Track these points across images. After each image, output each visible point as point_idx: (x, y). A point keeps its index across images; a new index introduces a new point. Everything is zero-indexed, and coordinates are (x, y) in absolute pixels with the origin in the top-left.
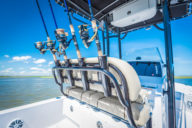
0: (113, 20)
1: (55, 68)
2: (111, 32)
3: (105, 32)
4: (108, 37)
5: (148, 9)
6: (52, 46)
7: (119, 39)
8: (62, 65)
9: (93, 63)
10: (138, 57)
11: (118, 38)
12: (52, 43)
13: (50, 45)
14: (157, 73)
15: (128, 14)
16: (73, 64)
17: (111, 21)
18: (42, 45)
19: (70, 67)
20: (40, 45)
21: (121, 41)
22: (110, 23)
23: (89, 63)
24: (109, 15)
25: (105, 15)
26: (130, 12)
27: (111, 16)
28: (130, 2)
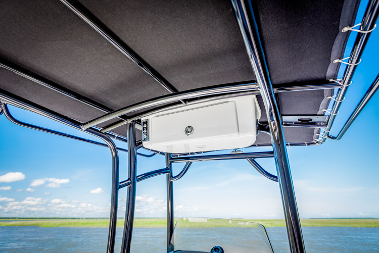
0: (147, 139)
5: (237, 134)
7: (170, 177)
15: (187, 132)
22: (141, 143)
24: (139, 121)
25: (130, 121)
26: (192, 129)
27: (145, 126)
28: (190, 105)
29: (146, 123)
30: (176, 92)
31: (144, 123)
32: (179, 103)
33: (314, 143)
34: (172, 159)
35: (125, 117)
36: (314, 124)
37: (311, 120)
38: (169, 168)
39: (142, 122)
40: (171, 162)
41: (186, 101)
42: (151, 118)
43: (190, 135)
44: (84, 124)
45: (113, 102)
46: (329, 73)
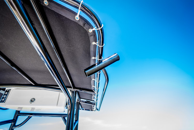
0: (4, 101)
5: (57, 106)
7: (13, 126)
27: (6, 93)
29: (8, 91)
31: (6, 91)
33: (93, 110)
34: (19, 113)
36: (91, 103)
37: (90, 102)
38: (15, 119)
39: (6, 90)
40: (18, 115)
42: (13, 90)
43: (32, 104)
46: (92, 89)
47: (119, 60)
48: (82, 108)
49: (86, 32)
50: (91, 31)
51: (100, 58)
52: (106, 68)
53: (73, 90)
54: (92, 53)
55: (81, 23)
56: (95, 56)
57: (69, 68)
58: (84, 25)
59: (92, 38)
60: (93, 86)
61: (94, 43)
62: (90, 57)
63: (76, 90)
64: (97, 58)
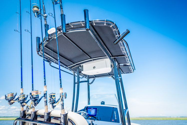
0: (83, 70)
1: (19, 120)
2: (83, 77)
3: (77, 76)
4: (79, 82)
5: (106, 68)
6: (24, 100)
8: (28, 115)
9: (57, 117)
10: (102, 102)
11: (87, 82)
12: (24, 98)
13: (22, 100)
14: (116, 119)
15: (94, 68)
16: (40, 115)
17: (82, 71)
18: (12, 96)
19: (35, 121)
20: (11, 96)
21: (90, 85)
22: (81, 72)
23: (53, 117)
24: (80, 66)
25: (78, 66)
26: (95, 67)
27: (82, 67)
28: (95, 61)
29: (83, 66)
30: (91, 58)
32: (92, 60)
33: (132, 72)
34: (89, 78)
35: (77, 65)
37: (126, 65)
40: (89, 79)
41: (93, 60)
42: (84, 65)
44: (68, 66)
45: (75, 61)
46: (124, 54)
47: (129, 32)
48: (123, 72)
49: (110, 28)
50: (111, 26)
51: (119, 35)
52: (124, 38)
53: (113, 58)
54: (115, 34)
55: (107, 26)
56: (117, 35)
57: (107, 45)
58: (108, 25)
59: (112, 29)
60: (123, 52)
61: (114, 30)
62: (115, 36)
63: (114, 57)
64: (118, 35)
